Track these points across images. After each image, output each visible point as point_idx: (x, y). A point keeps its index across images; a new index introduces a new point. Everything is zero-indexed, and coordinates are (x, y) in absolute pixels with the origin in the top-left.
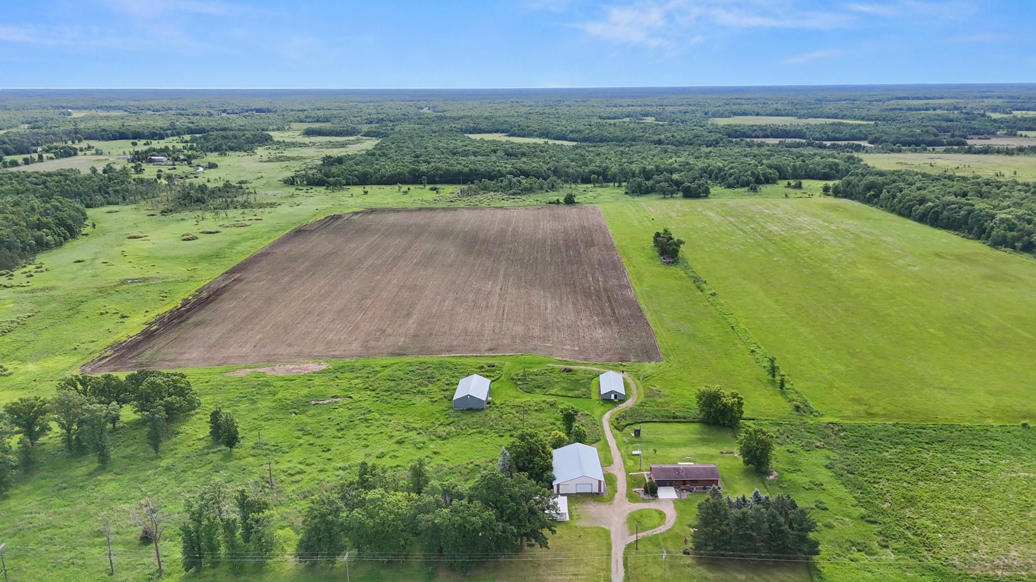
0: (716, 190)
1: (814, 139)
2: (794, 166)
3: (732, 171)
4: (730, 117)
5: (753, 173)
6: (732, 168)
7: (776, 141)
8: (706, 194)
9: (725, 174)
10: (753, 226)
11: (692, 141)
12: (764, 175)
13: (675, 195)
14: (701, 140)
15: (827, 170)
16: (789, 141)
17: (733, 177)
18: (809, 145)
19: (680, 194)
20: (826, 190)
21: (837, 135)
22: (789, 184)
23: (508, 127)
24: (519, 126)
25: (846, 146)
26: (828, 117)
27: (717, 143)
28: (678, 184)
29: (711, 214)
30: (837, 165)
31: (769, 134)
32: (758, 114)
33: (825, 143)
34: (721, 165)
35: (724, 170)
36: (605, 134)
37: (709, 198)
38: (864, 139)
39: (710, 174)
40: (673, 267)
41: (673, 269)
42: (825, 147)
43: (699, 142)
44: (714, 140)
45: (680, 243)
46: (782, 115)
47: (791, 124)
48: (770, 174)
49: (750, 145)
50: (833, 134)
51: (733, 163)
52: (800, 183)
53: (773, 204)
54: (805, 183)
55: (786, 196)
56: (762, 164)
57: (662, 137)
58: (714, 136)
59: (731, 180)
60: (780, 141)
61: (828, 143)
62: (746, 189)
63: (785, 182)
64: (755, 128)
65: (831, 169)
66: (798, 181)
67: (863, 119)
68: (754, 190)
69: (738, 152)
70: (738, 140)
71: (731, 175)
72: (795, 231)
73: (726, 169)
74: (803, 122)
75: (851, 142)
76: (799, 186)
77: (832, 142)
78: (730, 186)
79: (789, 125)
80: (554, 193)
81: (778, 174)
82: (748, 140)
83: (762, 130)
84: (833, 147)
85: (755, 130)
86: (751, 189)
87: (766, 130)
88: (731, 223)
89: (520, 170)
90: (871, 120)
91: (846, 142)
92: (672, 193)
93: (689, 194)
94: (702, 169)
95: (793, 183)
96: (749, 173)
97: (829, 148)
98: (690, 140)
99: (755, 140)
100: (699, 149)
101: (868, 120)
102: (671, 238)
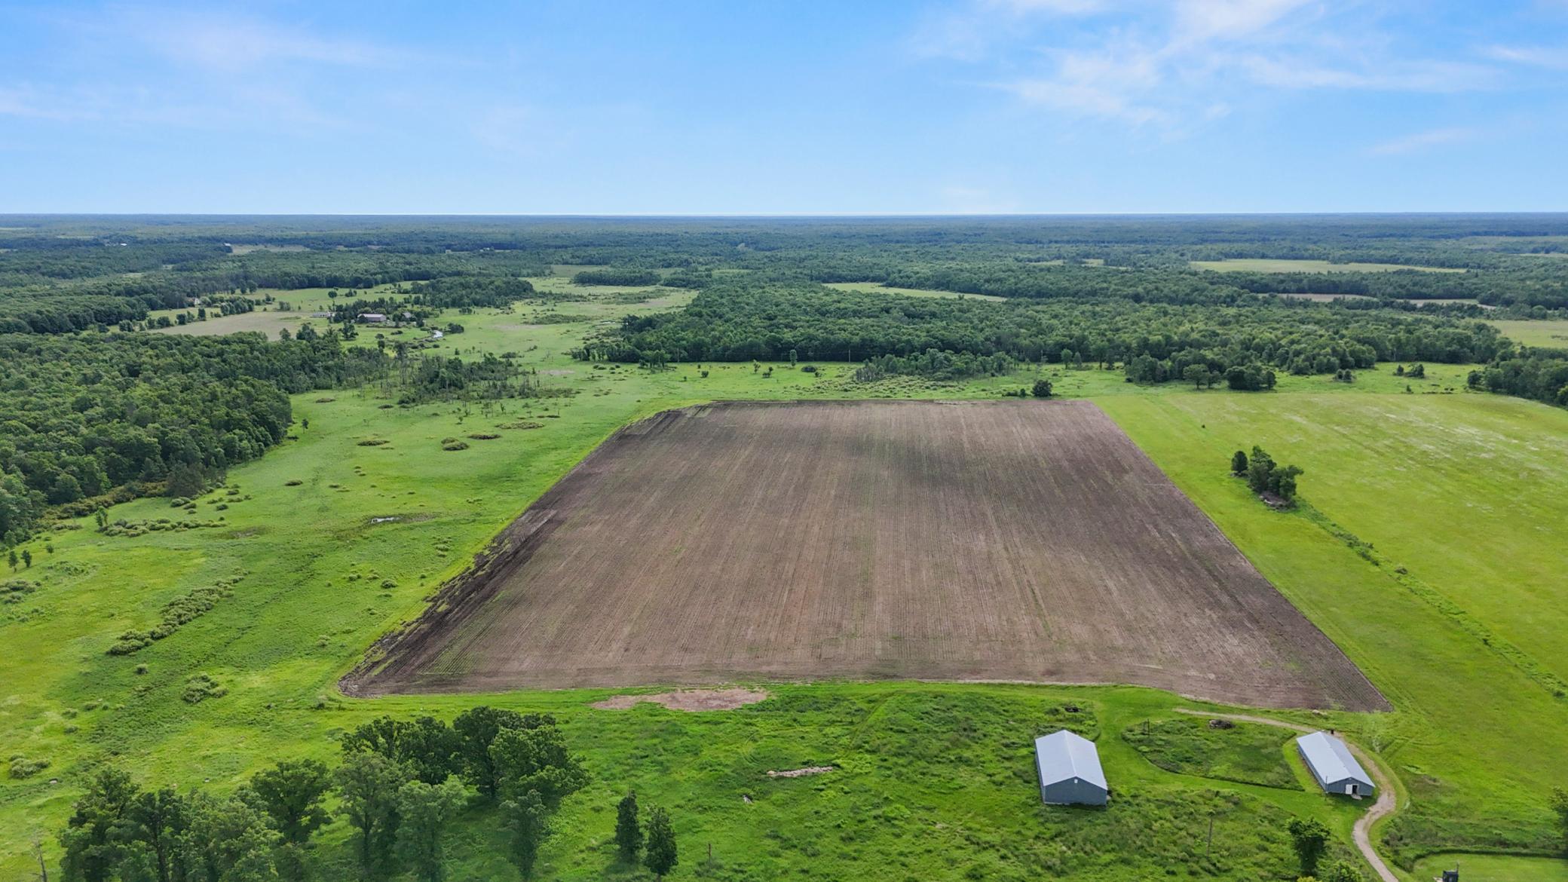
0: (1282, 377)
1: (1391, 295)
2: (1398, 340)
3: (1295, 347)
4: (1219, 260)
5: (1334, 351)
6: (1292, 342)
7: (1328, 299)
8: (1270, 383)
9: (1287, 352)
10: (1386, 442)
11: (1191, 297)
12: (1352, 353)
13: (1215, 386)
14: (1206, 296)
15: (1455, 347)
16: (1349, 298)
17: (1303, 356)
18: (1386, 305)
19: (1226, 383)
20: (1474, 381)
21: (1424, 290)
22: (1401, 370)
23: (882, 273)
24: (900, 271)
25: (1451, 308)
26: (1382, 262)
27: (1233, 300)
28: (1213, 366)
29: (1297, 419)
30: (1469, 338)
31: (1306, 288)
32: (1263, 257)
33: (1413, 302)
34: (1272, 336)
35: (1281, 346)
36: (1043, 283)
37: (1276, 392)
38: (1474, 297)
39: (1260, 349)
40: (1291, 515)
41: (1291, 519)
42: (1414, 309)
43: (1202, 298)
44: (1228, 296)
45: (1294, 471)
46: (1302, 258)
47: (1329, 272)
48: (1363, 352)
49: (1290, 304)
50: (1416, 288)
51: (1291, 333)
52: (1421, 369)
53: (1393, 404)
54: (1429, 368)
55: (1409, 390)
56: (1342, 337)
57: (1140, 289)
58: (1225, 291)
59: (1299, 360)
60: (1336, 300)
61: (1420, 303)
62: (1330, 377)
63: (1393, 367)
64: (1281, 277)
65: (1462, 346)
66: (1418, 364)
67: (1442, 265)
68: (1348, 378)
69: (1288, 316)
70: (1267, 295)
71: (1297, 354)
72: (1470, 454)
73: (1283, 342)
74: (1335, 268)
75: (1457, 301)
76: (1419, 374)
77: (1427, 301)
78: (1299, 372)
79: (1325, 273)
80: (1006, 378)
81: (1375, 352)
82: (1285, 296)
83: (1294, 281)
84: (1430, 309)
85: (1282, 282)
86: (1340, 377)
87: (1301, 281)
88: (1344, 435)
89: (942, 341)
90: (1457, 267)
91: (1451, 302)
92: (1211, 381)
93: (1241, 383)
94: (1242, 343)
95: (1407, 367)
96: (1328, 350)
97: (1421, 310)
98: (1187, 295)
99: (1296, 296)
100: (1218, 311)
101: (1451, 267)
102: (1271, 464)
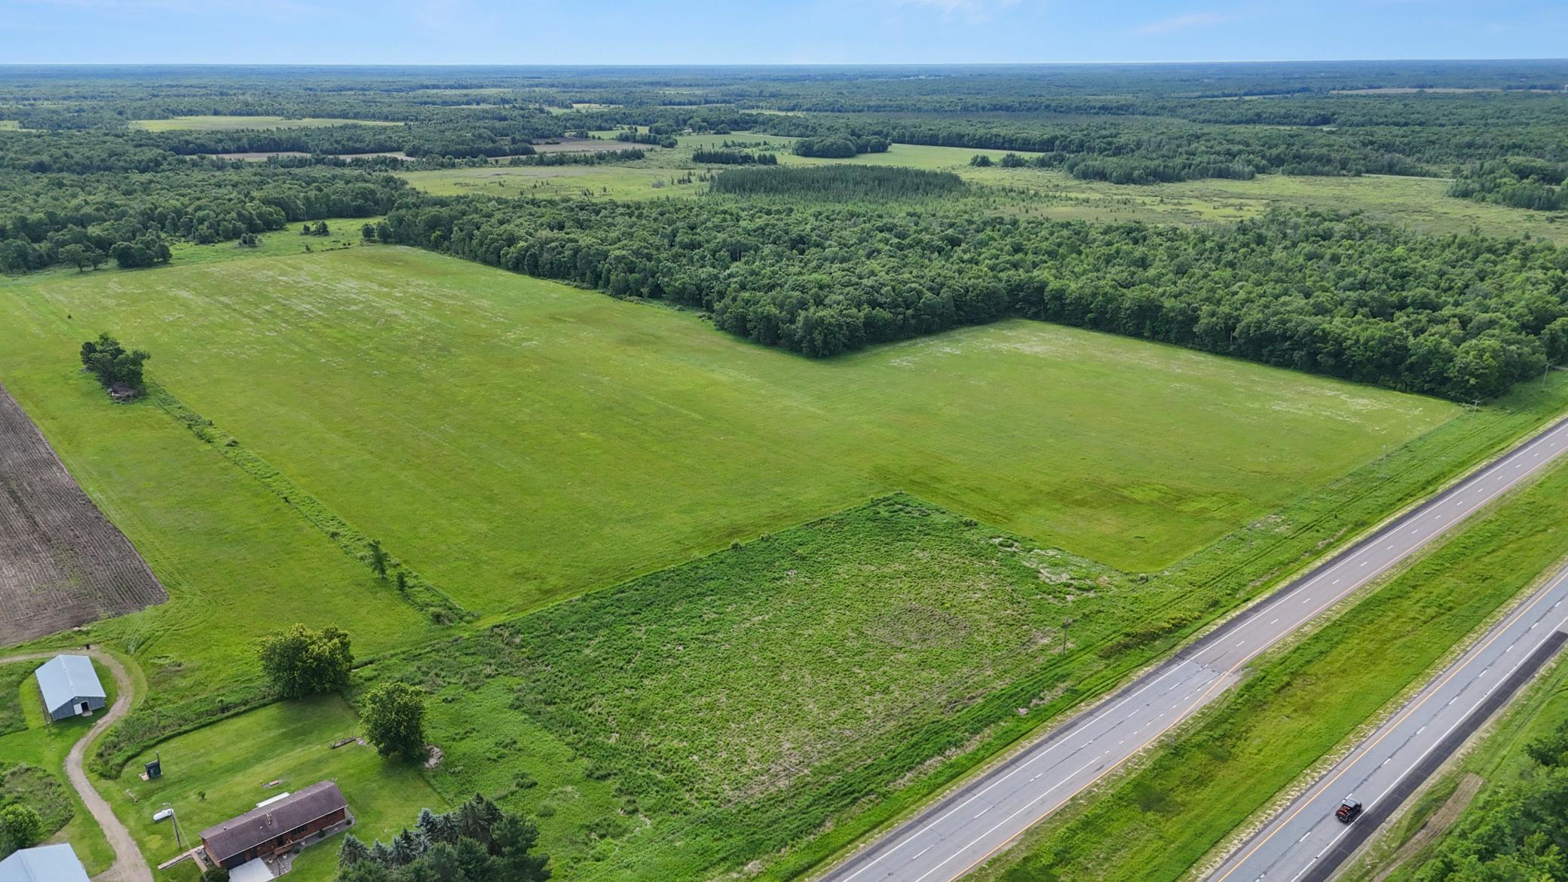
0: (180, 248)
1: (323, 152)
2: (307, 199)
3: (200, 214)
4: (167, 118)
5: (239, 214)
6: (199, 208)
7: (263, 157)
8: (164, 258)
9: (191, 220)
10: (268, 307)
11: (108, 164)
12: (260, 216)
13: (101, 266)
14: (125, 161)
15: (360, 201)
16: (284, 156)
17: (206, 223)
18: (318, 162)
19: (113, 263)
20: (368, 233)
21: (358, 145)
22: (307, 229)
25: (376, 162)
26: (333, 116)
27: (158, 164)
28: (103, 244)
29: (184, 294)
30: (373, 192)
31: (247, 146)
32: (216, 113)
33: (342, 157)
34: (178, 204)
35: (186, 213)
37: (172, 265)
38: (399, 149)
39: (162, 220)
40: (138, 405)
41: (138, 409)
42: (343, 164)
43: (122, 164)
44: (151, 160)
45: (139, 358)
46: (258, 114)
47: (278, 129)
48: (271, 214)
49: (221, 167)
50: (350, 143)
51: (199, 199)
52: (325, 226)
53: (290, 266)
54: (332, 224)
55: (308, 249)
56: (252, 199)
57: (45, 157)
58: (149, 153)
59: (204, 228)
60: (269, 158)
61: (348, 158)
62: (236, 242)
63: (299, 226)
64: (219, 136)
65: (366, 200)
66: (321, 222)
67: (386, 119)
68: (250, 243)
69: (204, 180)
70: (195, 157)
71: (201, 221)
72: (342, 308)
73: (190, 210)
74: (296, 123)
75: (381, 155)
76: (323, 231)
77: (354, 156)
78: (204, 240)
79: (274, 129)
81: (283, 213)
82: (214, 157)
83: (232, 139)
84: (357, 163)
85: (221, 141)
86: (245, 242)
87: (239, 140)
88: (227, 306)
90: (399, 120)
91: (375, 155)
92: (96, 262)
93: (130, 261)
94: (143, 213)
95: (313, 226)
96: (234, 214)
97: (350, 165)
98: (103, 160)
99: (227, 157)
100: (127, 178)
101: (393, 120)
102: (120, 351)
